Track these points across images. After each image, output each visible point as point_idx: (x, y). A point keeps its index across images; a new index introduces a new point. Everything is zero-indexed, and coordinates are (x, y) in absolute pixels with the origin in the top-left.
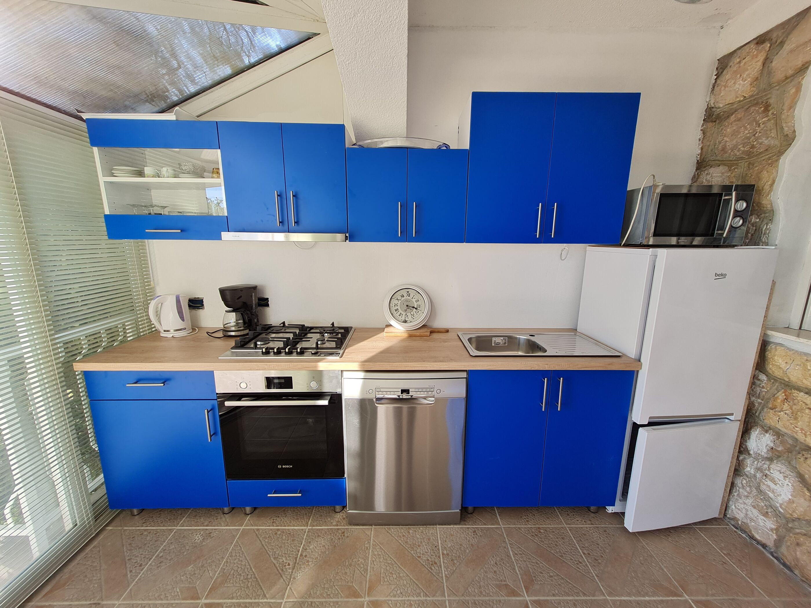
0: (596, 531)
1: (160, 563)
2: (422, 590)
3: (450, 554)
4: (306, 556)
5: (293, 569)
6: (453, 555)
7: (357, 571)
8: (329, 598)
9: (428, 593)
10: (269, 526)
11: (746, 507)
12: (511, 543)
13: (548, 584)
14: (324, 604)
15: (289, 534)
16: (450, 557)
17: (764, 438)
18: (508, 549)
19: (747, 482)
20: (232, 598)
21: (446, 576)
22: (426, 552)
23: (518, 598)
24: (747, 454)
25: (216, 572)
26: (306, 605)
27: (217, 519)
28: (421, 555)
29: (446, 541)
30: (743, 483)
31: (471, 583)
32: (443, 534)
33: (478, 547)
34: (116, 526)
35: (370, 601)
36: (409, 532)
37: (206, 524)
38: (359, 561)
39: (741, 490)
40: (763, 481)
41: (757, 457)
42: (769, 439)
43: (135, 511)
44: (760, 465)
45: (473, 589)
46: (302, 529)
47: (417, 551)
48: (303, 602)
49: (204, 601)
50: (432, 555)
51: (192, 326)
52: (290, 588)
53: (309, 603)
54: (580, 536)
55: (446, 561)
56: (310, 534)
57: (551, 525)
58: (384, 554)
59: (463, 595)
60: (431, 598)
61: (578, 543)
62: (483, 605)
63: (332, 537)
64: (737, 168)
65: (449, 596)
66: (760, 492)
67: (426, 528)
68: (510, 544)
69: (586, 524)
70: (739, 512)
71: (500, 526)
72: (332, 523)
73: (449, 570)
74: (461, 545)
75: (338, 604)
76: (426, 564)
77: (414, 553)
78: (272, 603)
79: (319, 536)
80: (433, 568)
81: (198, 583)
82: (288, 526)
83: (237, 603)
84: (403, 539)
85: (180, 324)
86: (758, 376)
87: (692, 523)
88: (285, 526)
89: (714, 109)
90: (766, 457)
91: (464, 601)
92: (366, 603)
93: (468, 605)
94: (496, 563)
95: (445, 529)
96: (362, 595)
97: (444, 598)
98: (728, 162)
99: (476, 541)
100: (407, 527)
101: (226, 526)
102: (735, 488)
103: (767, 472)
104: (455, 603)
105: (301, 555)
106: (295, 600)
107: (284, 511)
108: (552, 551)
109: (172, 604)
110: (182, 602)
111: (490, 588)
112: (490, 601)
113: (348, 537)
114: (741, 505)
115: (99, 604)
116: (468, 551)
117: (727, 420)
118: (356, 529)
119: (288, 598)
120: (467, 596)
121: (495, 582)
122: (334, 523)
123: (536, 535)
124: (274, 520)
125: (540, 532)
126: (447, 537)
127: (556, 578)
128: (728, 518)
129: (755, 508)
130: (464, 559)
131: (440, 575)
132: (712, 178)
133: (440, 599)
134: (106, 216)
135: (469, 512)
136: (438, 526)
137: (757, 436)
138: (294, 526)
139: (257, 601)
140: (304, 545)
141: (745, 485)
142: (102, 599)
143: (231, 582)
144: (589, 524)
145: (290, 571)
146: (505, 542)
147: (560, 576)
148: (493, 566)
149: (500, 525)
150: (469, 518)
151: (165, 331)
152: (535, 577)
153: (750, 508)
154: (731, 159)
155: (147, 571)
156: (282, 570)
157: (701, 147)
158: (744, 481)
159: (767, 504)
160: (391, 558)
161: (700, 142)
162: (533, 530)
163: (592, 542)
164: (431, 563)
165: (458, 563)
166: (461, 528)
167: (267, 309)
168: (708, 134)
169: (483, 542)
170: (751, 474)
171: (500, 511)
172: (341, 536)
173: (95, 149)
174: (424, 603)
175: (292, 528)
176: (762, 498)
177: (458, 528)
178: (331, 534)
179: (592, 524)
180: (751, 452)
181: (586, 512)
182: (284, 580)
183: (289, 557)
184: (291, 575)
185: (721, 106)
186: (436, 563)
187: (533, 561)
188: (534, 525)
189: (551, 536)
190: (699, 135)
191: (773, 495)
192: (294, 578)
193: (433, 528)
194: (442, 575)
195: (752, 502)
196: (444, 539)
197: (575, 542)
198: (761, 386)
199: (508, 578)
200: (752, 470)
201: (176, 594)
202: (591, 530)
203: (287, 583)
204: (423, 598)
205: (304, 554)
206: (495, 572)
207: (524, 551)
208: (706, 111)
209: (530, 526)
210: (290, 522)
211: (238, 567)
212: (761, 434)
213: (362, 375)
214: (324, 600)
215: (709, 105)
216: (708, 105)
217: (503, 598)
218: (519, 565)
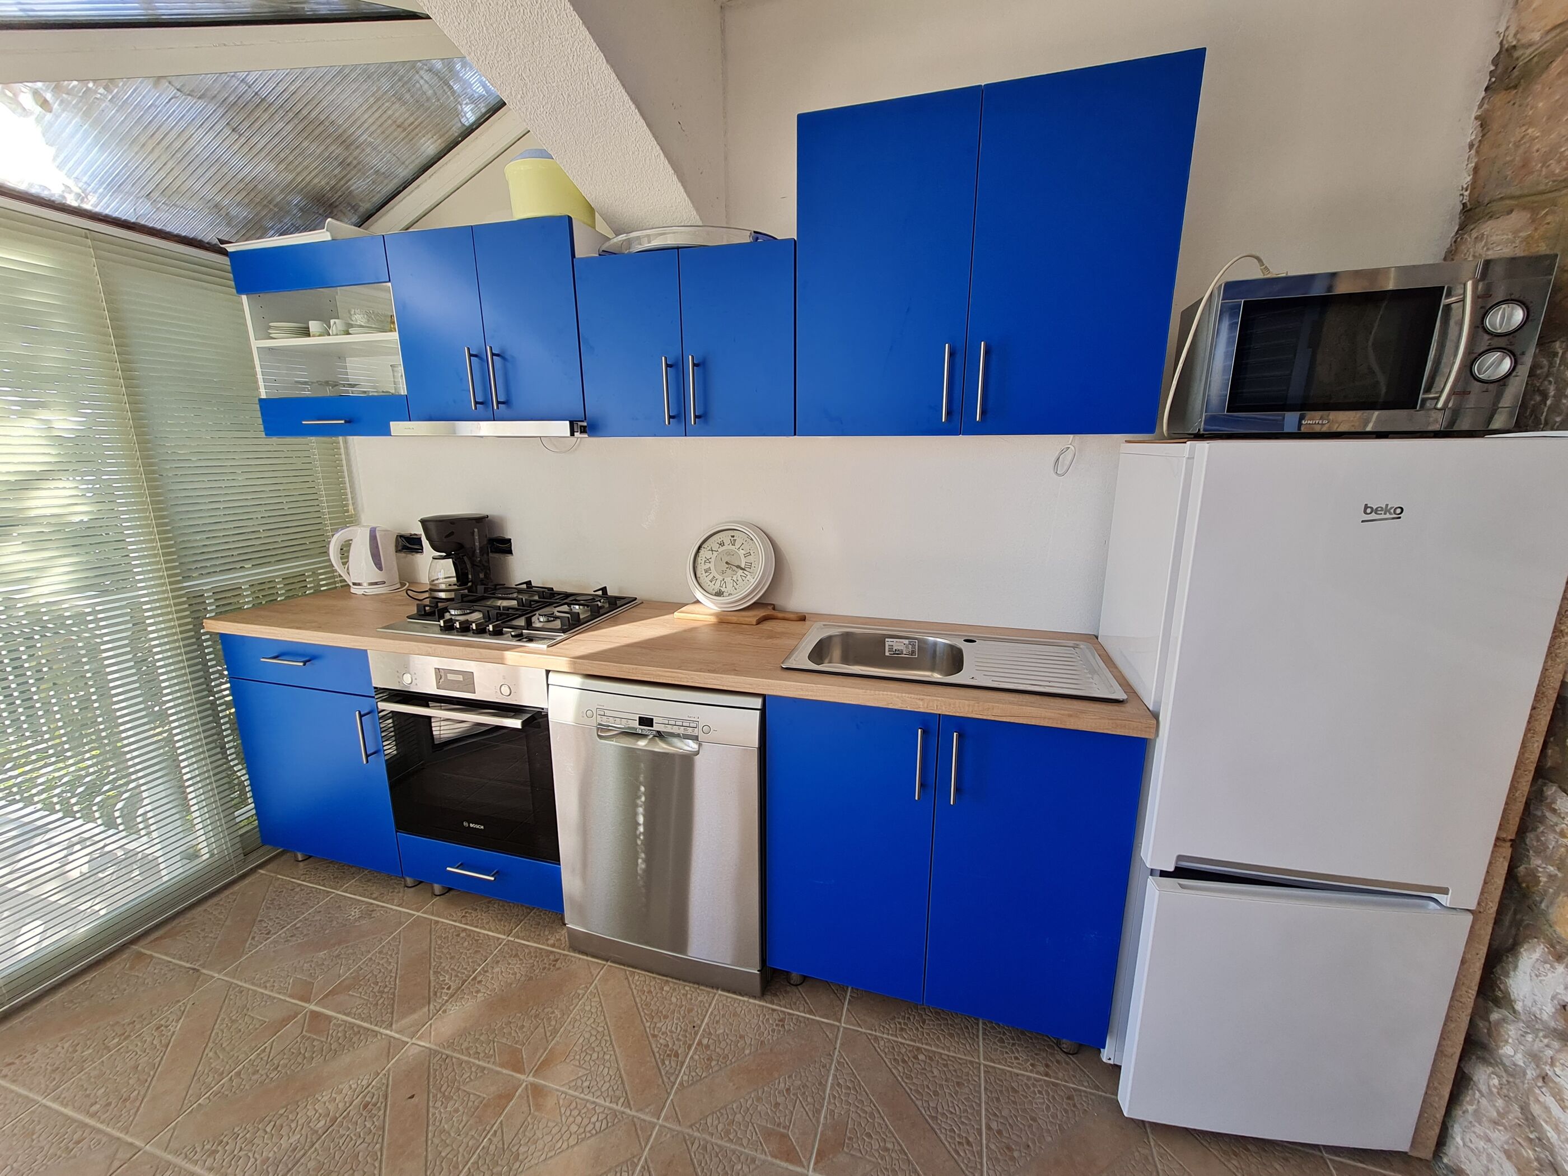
0: (1047, 1091)
1: (292, 936)
2: (626, 1094)
3: (712, 1047)
4: (480, 982)
5: (452, 996)
6: (718, 1050)
7: (541, 1030)
8: (475, 1058)
9: (632, 1103)
10: (455, 921)
11: (1490, 1151)
12: (842, 1060)
13: (870, 1161)
14: (463, 1065)
15: (477, 940)
16: (708, 1053)
17: (1550, 975)
18: (829, 1071)
19: (1500, 1084)
20: (348, 1015)
21: (681, 1084)
22: (671, 1032)
23: (791, 1167)
24: (1511, 1012)
25: (349, 969)
26: (438, 1058)
27: (392, 892)
28: (660, 1035)
29: (718, 1022)
30: (1491, 1083)
31: (719, 1110)
32: (721, 1008)
33: (771, 1050)
34: (271, 871)
35: (532, 1084)
36: (662, 989)
37: (374, 896)
38: (553, 1012)
39: (1484, 1101)
40: (1537, 1091)
41: (1533, 1023)
42: (1561, 980)
43: (300, 857)
44: (1537, 1045)
45: (716, 1122)
46: (499, 939)
47: (658, 1025)
48: (436, 1051)
49: (313, 1007)
50: (678, 1040)
51: (400, 579)
52: (431, 1025)
53: (444, 1056)
54: (1001, 1091)
55: (696, 1057)
56: (506, 949)
57: (949, 1051)
58: (599, 1013)
59: (691, 1126)
60: (633, 1113)
61: (987, 1103)
62: (717, 1156)
63: (535, 963)
64: (1553, 212)
65: (666, 1119)
66: (1530, 1120)
67: (696, 989)
68: (838, 1062)
69: (1031, 1071)
70: (1474, 1159)
71: (837, 1024)
72: (548, 940)
73: (694, 1074)
74: (742, 1037)
75: (482, 1071)
76: (658, 1052)
77: (650, 1027)
78: (394, 1038)
79: (516, 955)
80: (667, 1063)
81: (320, 978)
82: (481, 928)
83: (350, 1023)
84: (644, 998)
85: (376, 575)
86: (1554, 802)
87: (1324, 1146)
88: (476, 927)
89: (1516, 54)
90: (1555, 1030)
91: (687, 1137)
92: (524, 1084)
93: (690, 1146)
94: (788, 1090)
95: (729, 1000)
96: (527, 1070)
97: (656, 1121)
98: (1534, 198)
99: (775, 1038)
100: (665, 978)
101: (399, 906)
102: (1470, 1092)
103: (1547, 1068)
104: (668, 1135)
105: (475, 978)
106: (427, 1045)
107: (489, 902)
108: (919, 1103)
109: (275, 998)
110: (288, 999)
111: (748, 1132)
112: (734, 1153)
113: (559, 968)
114: (1477, 1140)
115: (198, 971)
116: (747, 1052)
117: (1432, 904)
118: (580, 959)
119: (418, 1039)
120: (698, 1130)
121: (764, 1123)
122: (551, 942)
123: (904, 1061)
124: (466, 913)
125: (916, 1057)
126: (724, 1016)
127: (894, 1155)
128: (1447, 1166)
129: (1509, 1157)
130: (731, 1064)
131: (672, 1079)
132: (1488, 249)
133: (647, 1118)
134: (261, 400)
135: (792, 982)
136: (720, 992)
137: (1534, 967)
138: (490, 930)
139: (376, 1028)
140: (487, 964)
141: (1495, 1090)
142: (203, 966)
143: (360, 990)
144: (1038, 1073)
145: (446, 998)
146: (830, 1056)
147: (906, 1154)
148: (779, 1093)
149: (840, 1022)
150: (787, 992)
151: (354, 584)
152: (850, 1139)
153: (1499, 1156)
154: (1542, 187)
155: (271, 943)
156: (435, 994)
157: (1473, 164)
158: (1495, 1081)
159: (1542, 1156)
160: (606, 1023)
161: (1473, 152)
162: (903, 1050)
163: (1024, 1110)
164: (668, 1052)
165: (716, 1068)
166: (760, 1006)
167: (510, 557)
168: (1495, 126)
169: (788, 1043)
170: (1515, 1065)
171: (855, 995)
172: (550, 964)
173: (244, 298)
174: (616, 1116)
175: (486, 932)
176: (1532, 1136)
177: (755, 1004)
178: (536, 957)
179: (1047, 1075)
180: (1519, 1006)
181: (1049, 1046)
182: (429, 1011)
183: (457, 976)
184: (443, 1005)
185: (1536, 36)
186: (677, 1055)
187: (866, 1109)
188: (912, 1040)
189: (936, 1073)
190: (1470, 132)
191: (1556, 1136)
192: (445, 1011)
193: (709, 993)
194: (676, 1079)
195: (1507, 1143)
196: (717, 1018)
197: (983, 1099)
198: (1558, 829)
199: (794, 1124)
200: (1519, 1056)
201: (287, 985)
202: (1034, 1085)
203: (431, 1015)
204: (619, 1108)
205: (479, 979)
206: (777, 1105)
207: (860, 1084)
208: (1495, 62)
209: (900, 1040)
210: (488, 923)
211: (380, 971)
212: (1546, 963)
213: (577, 681)
214: (466, 1058)
215: (1505, 42)
216: (1501, 43)
217: (763, 1157)
218: (832, 1107)
